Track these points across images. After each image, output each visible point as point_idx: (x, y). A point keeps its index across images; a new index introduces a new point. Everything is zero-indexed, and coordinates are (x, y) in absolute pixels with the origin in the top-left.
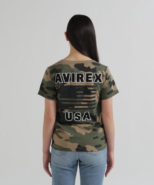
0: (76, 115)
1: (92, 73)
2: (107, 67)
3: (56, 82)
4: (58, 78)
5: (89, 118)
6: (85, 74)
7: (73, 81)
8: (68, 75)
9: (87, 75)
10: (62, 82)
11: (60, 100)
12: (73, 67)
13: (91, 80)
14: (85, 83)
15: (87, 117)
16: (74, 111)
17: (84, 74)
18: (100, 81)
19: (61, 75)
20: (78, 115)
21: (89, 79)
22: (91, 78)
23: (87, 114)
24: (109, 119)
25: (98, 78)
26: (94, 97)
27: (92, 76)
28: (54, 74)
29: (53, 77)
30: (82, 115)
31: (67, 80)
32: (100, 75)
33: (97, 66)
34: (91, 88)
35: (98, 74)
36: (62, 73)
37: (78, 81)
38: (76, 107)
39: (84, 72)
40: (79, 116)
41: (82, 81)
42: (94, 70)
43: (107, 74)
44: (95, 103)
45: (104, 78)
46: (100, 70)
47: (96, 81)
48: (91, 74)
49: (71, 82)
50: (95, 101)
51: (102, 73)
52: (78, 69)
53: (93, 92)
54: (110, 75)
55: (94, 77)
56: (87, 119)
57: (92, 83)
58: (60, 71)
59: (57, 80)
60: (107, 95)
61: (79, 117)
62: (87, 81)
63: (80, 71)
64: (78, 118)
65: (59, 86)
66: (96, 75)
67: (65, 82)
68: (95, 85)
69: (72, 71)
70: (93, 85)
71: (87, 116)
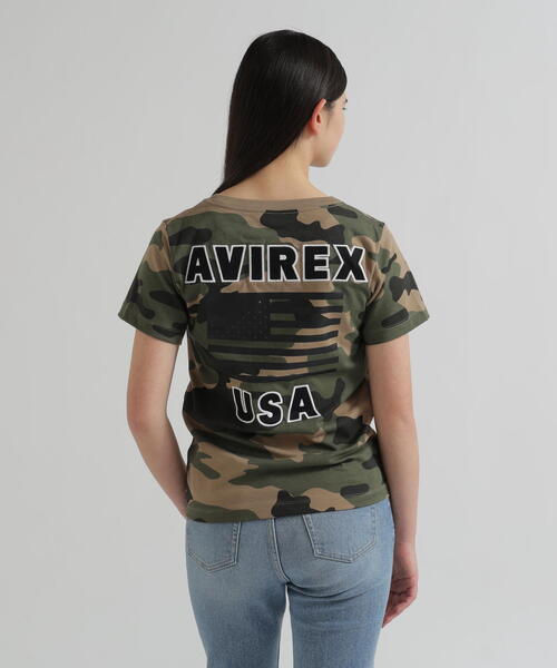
1: (328, 246)
3: (191, 278)
4: (198, 264)
6: (300, 251)
7: (257, 275)
8: (237, 252)
9: (310, 252)
17: (299, 249)
18: (359, 275)
19: (210, 251)
20: (271, 402)
21: (317, 268)
22: (322, 263)
26: (334, 334)
27: (326, 257)
32: (358, 252)
33: (347, 221)
34: (324, 303)
36: (214, 247)
37: (275, 275)
38: (263, 373)
39: (296, 242)
40: (276, 404)
42: (336, 235)
46: (356, 234)
48: (323, 251)
55: (335, 261)
62: (311, 274)
64: (270, 415)
66: (344, 251)
67: (223, 281)
68: (340, 291)
69: (250, 239)
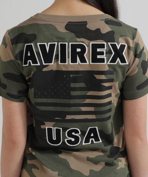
0: (70, 135)
2: (136, 29)
5: (97, 140)
10: (39, 64)
11: (35, 103)
12: (61, 29)
13: (104, 59)
14: (88, 65)
15: (92, 137)
16: (65, 125)
23: (93, 131)
24: (139, 142)
25: (119, 54)
28: (20, 45)
29: (17, 51)
30: (83, 134)
31: (48, 58)
35: (118, 44)
41: (83, 60)
43: (137, 45)
44: (111, 109)
45: (132, 53)
47: (113, 60)
49: (58, 64)
50: (110, 103)
51: (127, 42)
52: (73, 35)
53: (106, 85)
54: (143, 48)
56: (92, 141)
57: (105, 66)
58: (33, 38)
59: (27, 58)
60: (137, 91)
61: (77, 138)
63: (78, 39)
65: (32, 73)
70: (107, 68)
71: (92, 135)
